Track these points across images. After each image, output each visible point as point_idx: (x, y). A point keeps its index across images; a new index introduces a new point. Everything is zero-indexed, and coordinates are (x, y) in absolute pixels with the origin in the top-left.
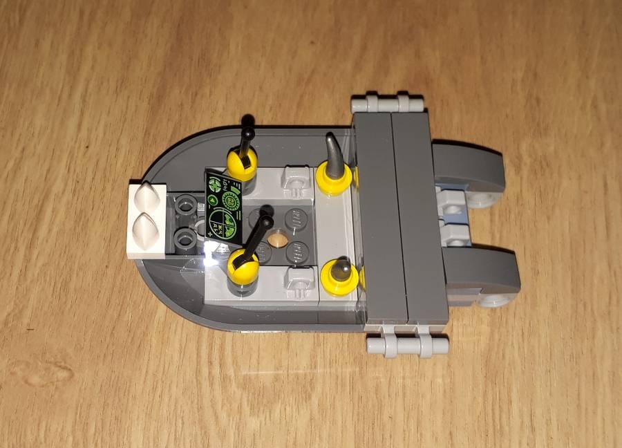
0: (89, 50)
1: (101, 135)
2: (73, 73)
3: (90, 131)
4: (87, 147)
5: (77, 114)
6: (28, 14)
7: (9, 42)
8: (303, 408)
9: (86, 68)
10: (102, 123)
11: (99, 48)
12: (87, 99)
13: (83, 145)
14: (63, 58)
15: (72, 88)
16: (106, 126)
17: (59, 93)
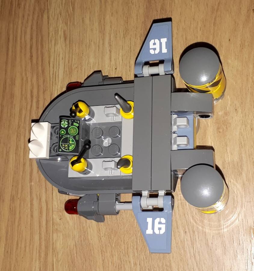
0: (108, 17)
1: (121, 62)
2: (102, 31)
3: (115, 60)
4: (116, 69)
5: (109, 52)
6: (76, 5)
7: (70, 22)
8: (239, 180)
9: (108, 28)
10: (121, 54)
11: (112, 16)
12: (111, 44)
13: (114, 69)
14: (96, 24)
15: (103, 40)
16: (122, 56)
17: (98, 44)
